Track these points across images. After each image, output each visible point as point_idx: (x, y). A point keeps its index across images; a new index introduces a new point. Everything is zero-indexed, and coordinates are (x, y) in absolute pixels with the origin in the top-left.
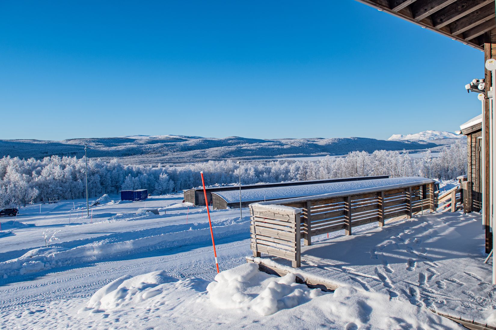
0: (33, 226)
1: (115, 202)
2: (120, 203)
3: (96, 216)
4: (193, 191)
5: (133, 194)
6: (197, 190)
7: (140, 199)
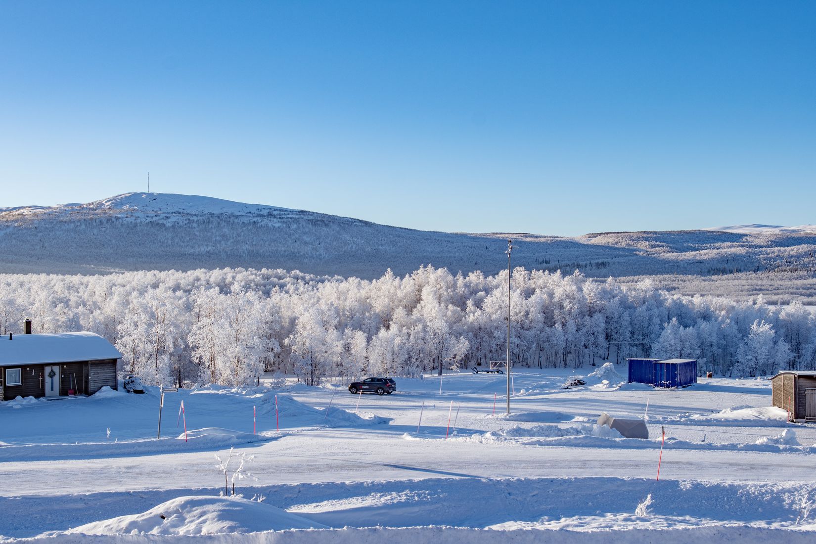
0: (381, 424)
1: (611, 386)
2: (622, 389)
3: (525, 418)
4: (790, 378)
5: (655, 369)
6: (800, 376)
7: (673, 384)
